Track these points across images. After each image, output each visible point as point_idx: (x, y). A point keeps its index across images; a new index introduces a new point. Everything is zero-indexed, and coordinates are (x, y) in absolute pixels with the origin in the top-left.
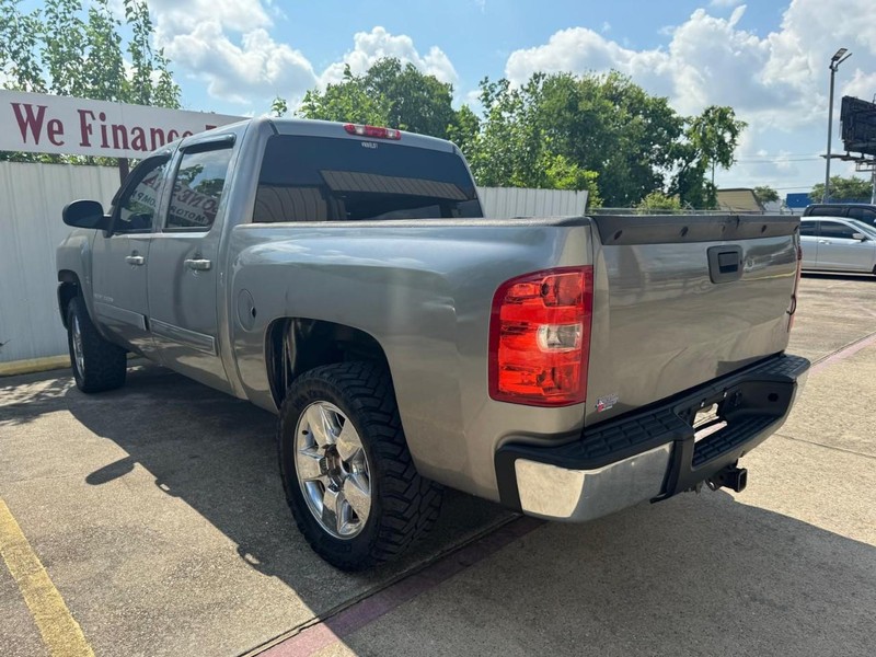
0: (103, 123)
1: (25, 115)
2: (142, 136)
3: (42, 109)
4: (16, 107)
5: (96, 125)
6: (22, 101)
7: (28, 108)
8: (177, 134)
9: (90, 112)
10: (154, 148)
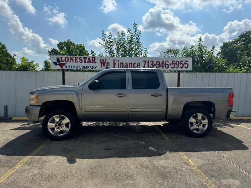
1: (102, 62)
2: (127, 65)
3: (106, 60)
4: (101, 60)
5: (117, 63)
6: (102, 59)
7: (103, 60)
8: (136, 64)
9: (116, 60)
10: (130, 67)
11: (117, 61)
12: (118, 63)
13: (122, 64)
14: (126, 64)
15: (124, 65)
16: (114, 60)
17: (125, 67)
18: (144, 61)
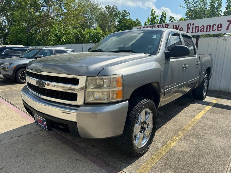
1: (175, 28)
3: (179, 25)
4: (173, 26)
5: (191, 27)
6: (175, 24)
7: (176, 26)
8: (216, 26)
9: (190, 24)
10: (207, 31)
11: (192, 24)
12: (193, 27)
13: (197, 28)
14: (202, 27)
15: (200, 29)
16: (188, 24)
18: (228, 21)
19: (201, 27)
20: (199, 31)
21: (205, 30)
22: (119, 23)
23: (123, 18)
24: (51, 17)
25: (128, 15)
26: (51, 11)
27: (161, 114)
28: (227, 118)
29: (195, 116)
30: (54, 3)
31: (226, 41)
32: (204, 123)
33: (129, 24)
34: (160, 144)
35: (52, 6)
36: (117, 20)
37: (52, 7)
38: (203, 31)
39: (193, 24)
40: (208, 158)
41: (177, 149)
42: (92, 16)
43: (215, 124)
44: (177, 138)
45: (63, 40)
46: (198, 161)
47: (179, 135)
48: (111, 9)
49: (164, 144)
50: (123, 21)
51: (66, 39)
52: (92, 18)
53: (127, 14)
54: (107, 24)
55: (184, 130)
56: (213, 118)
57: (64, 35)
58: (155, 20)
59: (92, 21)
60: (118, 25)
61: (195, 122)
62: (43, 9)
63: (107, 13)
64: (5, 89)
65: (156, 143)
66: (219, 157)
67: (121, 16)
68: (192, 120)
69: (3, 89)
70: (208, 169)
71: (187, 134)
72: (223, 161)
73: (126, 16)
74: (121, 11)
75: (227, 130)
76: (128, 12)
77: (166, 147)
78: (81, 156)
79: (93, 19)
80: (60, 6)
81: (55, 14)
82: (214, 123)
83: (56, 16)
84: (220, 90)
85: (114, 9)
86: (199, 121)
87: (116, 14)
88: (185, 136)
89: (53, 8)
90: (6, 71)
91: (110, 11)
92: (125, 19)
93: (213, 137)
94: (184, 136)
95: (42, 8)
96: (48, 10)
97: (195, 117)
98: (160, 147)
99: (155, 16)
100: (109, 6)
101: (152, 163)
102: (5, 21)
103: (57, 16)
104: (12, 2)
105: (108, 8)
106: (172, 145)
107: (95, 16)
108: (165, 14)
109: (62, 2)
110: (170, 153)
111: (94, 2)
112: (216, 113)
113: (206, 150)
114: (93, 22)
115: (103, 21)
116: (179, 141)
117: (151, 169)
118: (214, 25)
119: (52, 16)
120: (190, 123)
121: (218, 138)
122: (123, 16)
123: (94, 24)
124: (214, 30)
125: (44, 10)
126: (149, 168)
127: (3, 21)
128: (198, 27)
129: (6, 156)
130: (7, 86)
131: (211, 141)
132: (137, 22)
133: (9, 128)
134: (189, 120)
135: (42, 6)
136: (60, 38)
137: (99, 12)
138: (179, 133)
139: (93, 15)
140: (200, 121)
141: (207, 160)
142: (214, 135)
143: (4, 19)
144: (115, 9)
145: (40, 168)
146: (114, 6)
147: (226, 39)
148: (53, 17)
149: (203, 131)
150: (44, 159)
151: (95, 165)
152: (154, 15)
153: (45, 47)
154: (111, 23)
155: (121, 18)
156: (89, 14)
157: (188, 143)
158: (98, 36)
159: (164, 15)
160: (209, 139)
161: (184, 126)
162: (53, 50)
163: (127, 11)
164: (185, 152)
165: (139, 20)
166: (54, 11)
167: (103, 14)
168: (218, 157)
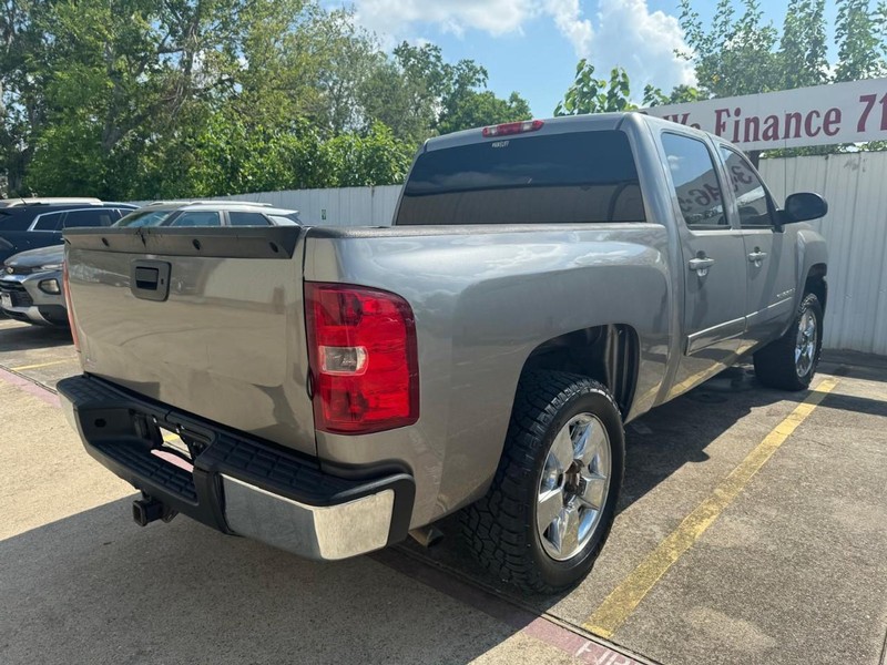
0: (737, 119)
2: (775, 124)
3: (685, 117)
5: (730, 122)
7: (675, 118)
8: (818, 116)
9: (727, 111)
10: (787, 136)
11: (732, 112)
12: (737, 123)
13: (752, 125)
14: (771, 121)
15: (762, 128)
16: (719, 113)
17: (766, 137)
18: (863, 99)
19: (766, 122)
20: (760, 137)
21: (781, 131)
22: (446, 111)
23: (462, 93)
24: (198, 90)
25: (479, 80)
26: (196, 67)
27: (644, 432)
28: (878, 440)
29: (764, 437)
30: (205, 39)
31: (856, 171)
32: (800, 457)
33: (484, 113)
34: (656, 529)
35: (198, 50)
36: (440, 99)
37: (202, 52)
38: (775, 137)
39: (738, 112)
40: (825, 565)
41: (718, 541)
42: (345, 84)
43: (838, 462)
44: (713, 508)
45: (244, 177)
46: (795, 576)
47: (716, 500)
48: (415, 58)
49: (670, 527)
50: (462, 103)
51: (255, 170)
52: (346, 93)
53: (477, 76)
54: (401, 112)
55: (731, 480)
56: (829, 440)
57: (247, 157)
58: (595, 99)
59: (346, 103)
60: (442, 116)
61: (766, 456)
62: (165, 62)
63: (402, 71)
64: (51, 359)
65: (643, 526)
66: (863, 562)
67: (454, 84)
68: (757, 449)
69: (45, 360)
70: (831, 597)
71: (746, 494)
72: (876, 572)
73: (473, 84)
74: (454, 64)
75: (880, 478)
76: (481, 68)
77: (681, 537)
78: (394, 571)
79: (349, 96)
80: (228, 50)
81: (210, 80)
82: (835, 457)
83: (215, 85)
84: (842, 346)
85: (428, 57)
86: (781, 452)
87: (436, 77)
88: (739, 500)
89: (203, 56)
90: (50, 293)
91: (413, 66)
92: (470, 94)
93: (836, 501)
94: (736, 500)
95: (162, 57)
96: (187, 64)
97: (767, 439)
98: (658, 537)
99: (591, 84)
100: (407, 45)
101: (640, 588)
102: (17, 106)
103: (219, 86)
104: (47, 35)
105: (404, 52)
106: (701, 528)
107: (355, 86)
108: (624, 76)
109: (237, 34)
110: (696, 553)
111: (352, 30)
112: (836, 426)
113: (816, 542)
114: (347, 109)
115: (388, 102)
116: (720, 516)
117: (641, 605)
118: (814, 115)
119: (200, 86)
120: (749, 458)
121: (853, 503)
122: (464, 81)
123: (354, 115)
124: (813, 131)
125: (169, 64)
126: (635, 603)
127: (9, 107)
128: (756, 120)
129: (129, 581)
130: (56, 349)
131: (831, 512)
132: (514, 104)
133: (110, 492)
134: (746, 451)
135: (163, 50)
136: (234, 169)
137: (371, 70)
138: (717, 491)
139: (349, 81)
140: (783, 454)
141: (824, 573)
142: (837, 493)
143: (13, 101)
144: (432, 59)
145: (260, 613)
146: (428, 45)
147: (857, 162)
148: (205, 90)
149: (799, 484)
150: (268, 586)
151: (449, 598)
152: (590, 80)
153: (189, 203)
154: (416, 110)
155: (453, 91)
156: (335, 77)
157: (754, 522)
158: (381, 158)
159: (620, 79)
160: (825, 509)
161: (731, 470)
162: (221, 213)
163: (477, 65)
164: (747, 549)
165: (520, 97)
166: (207, 66)
167: (385, 78)
168: (860, 561)
